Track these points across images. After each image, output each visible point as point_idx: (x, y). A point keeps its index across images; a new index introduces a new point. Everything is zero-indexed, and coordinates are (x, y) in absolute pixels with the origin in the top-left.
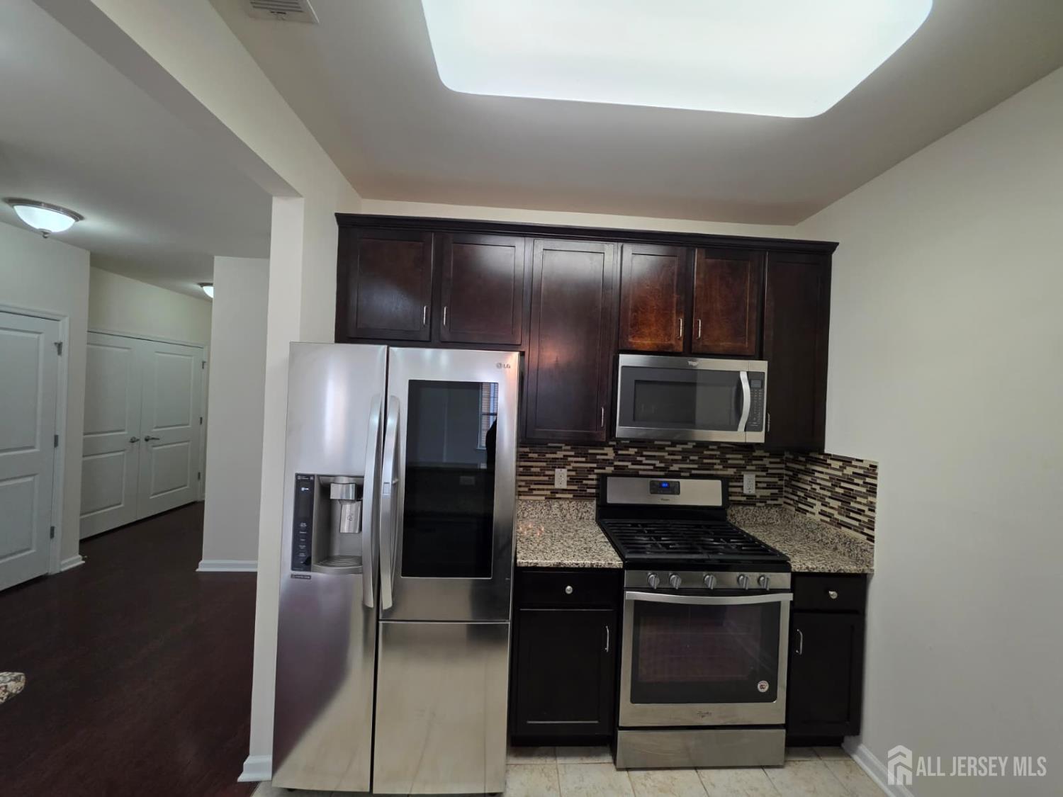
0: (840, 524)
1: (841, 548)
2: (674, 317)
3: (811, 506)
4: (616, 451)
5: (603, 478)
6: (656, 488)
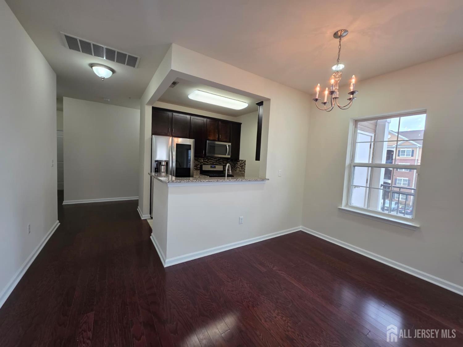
0: (241, 171)
1: (241, 175)
2: (216, 134)
3: (237, 169)
4: (204, 160)
5: (202, 165)
6: (211, 167)
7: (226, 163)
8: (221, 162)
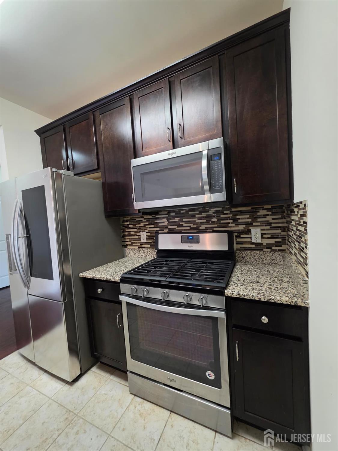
6: (184, 240)
7: (250, 220)
8: (227, 219)
